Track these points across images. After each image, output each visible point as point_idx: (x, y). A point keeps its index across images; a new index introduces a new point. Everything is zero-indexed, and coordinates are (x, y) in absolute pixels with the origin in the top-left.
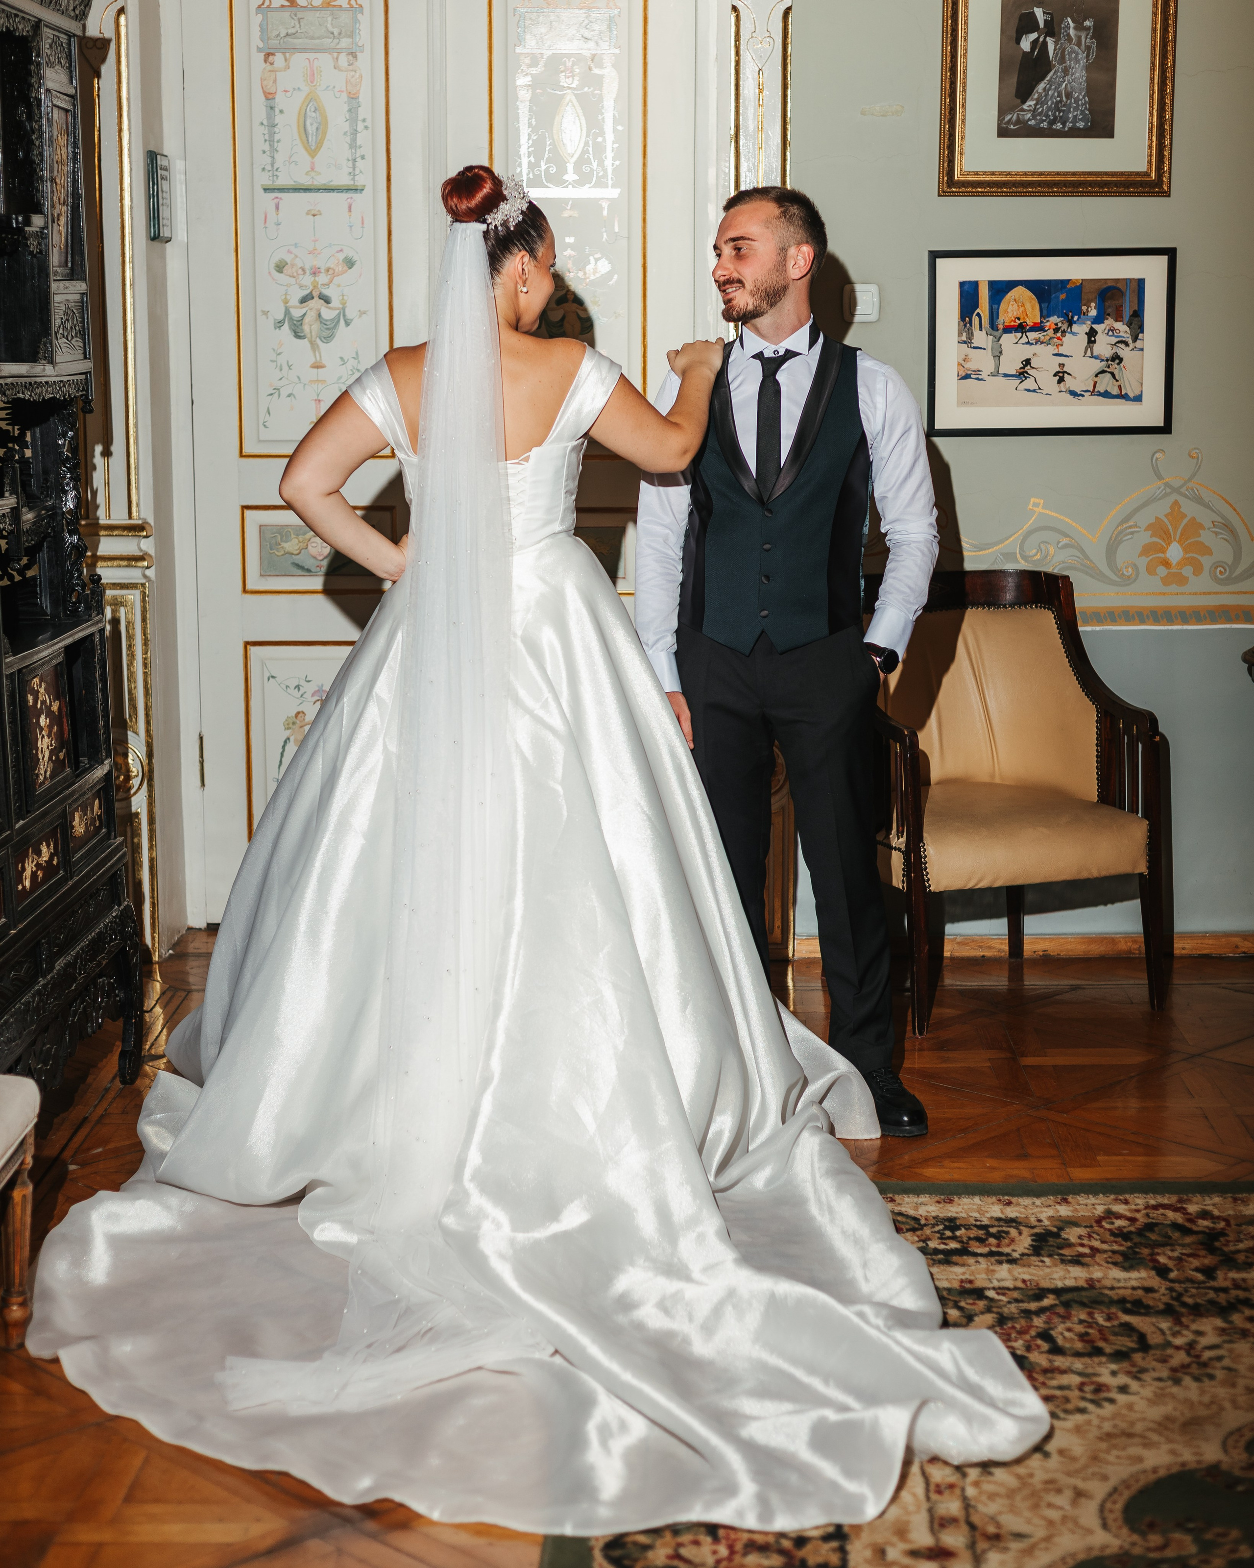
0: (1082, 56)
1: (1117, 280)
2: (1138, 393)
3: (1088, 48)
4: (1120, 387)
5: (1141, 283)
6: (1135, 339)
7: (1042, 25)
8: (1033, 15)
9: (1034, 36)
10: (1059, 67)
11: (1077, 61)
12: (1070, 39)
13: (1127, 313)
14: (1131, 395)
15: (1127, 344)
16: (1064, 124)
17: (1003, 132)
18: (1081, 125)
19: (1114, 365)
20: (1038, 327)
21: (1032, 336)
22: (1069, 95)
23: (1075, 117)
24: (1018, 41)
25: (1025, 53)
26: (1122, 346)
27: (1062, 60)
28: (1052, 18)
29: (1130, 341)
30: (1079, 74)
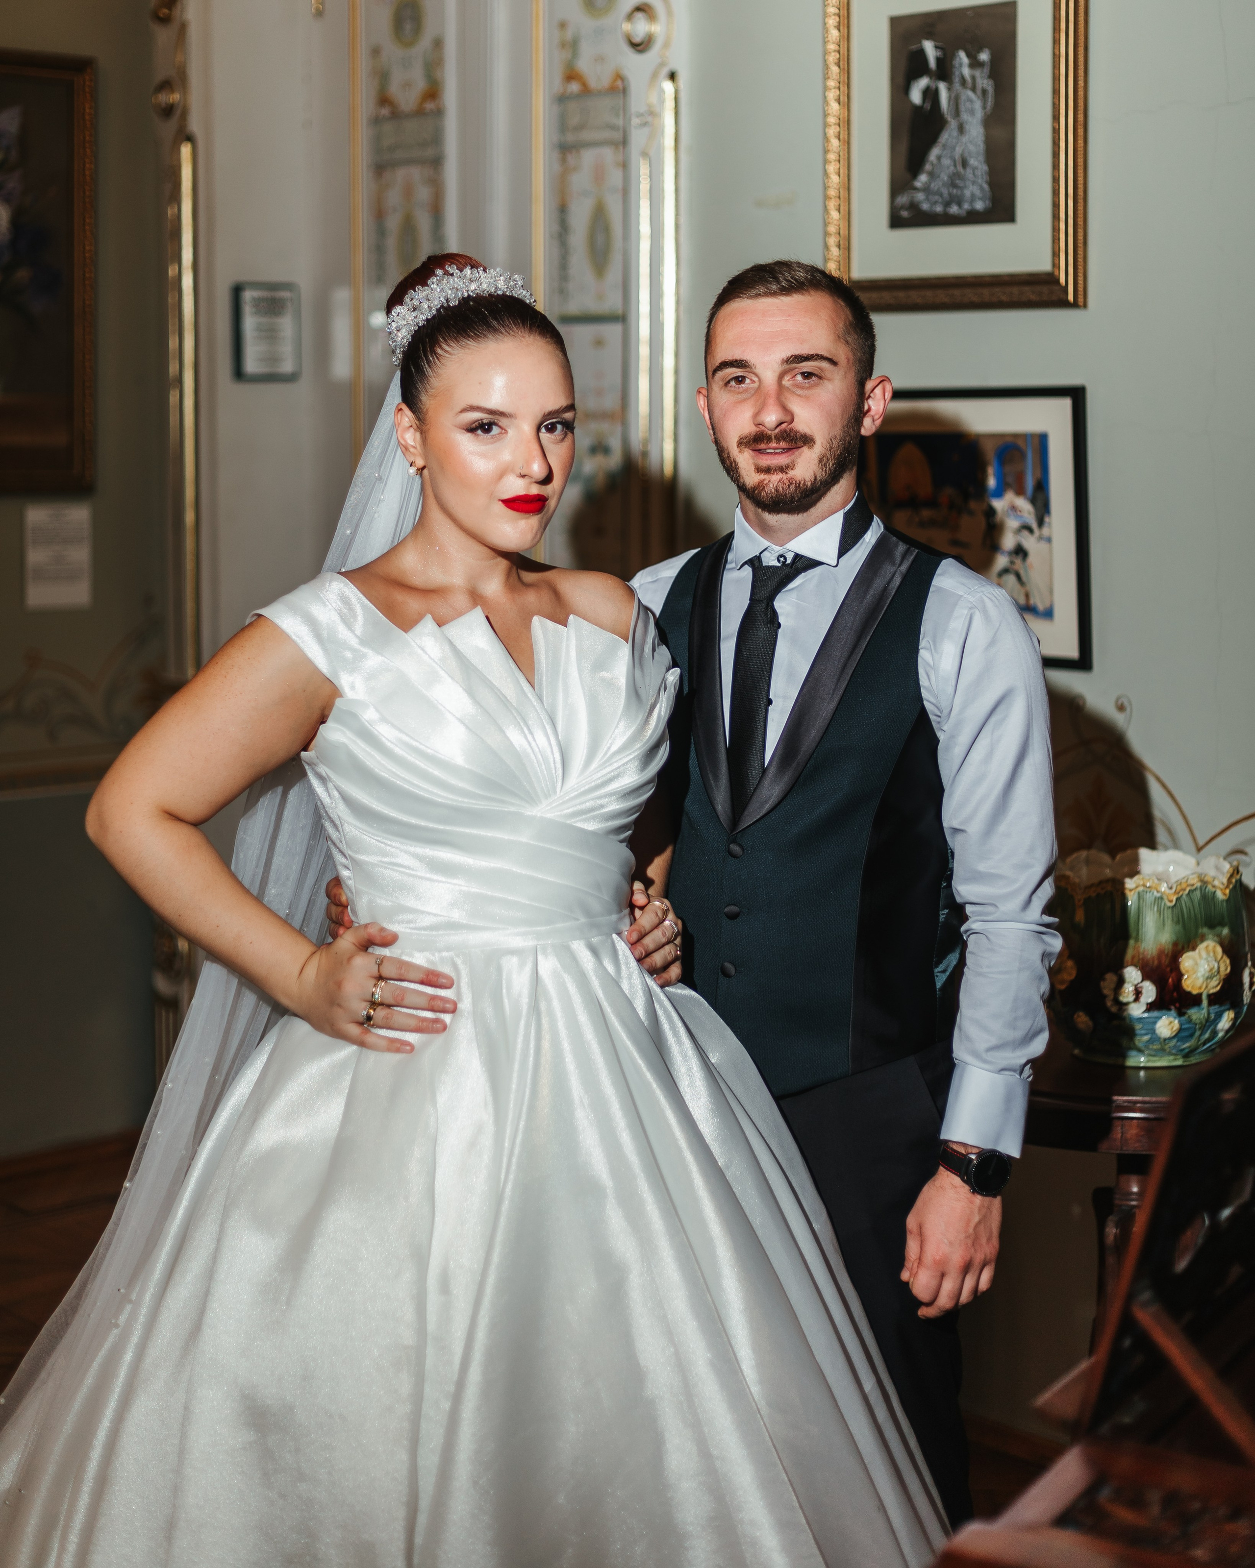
0: (978, 105)
1: (1016, 436)
2: (1048, 604)
3: (984, 92)
4: (1027, 596)
5: (1042, 440)
6: (1041, 523)
7: (932, 63)
8: (921, 53)
9: (923, 82)
10: (953, 124)
11: (972, 112)
12: (963, 82)
13: (1030, 484)
14: (1041, 607)
15: (1030, 530)
16: (959, 204)
17: (896, 222)
18: (979, 206)
19: (1018, 561)
20: (932, 503)
21: (926, 513)
22: (964, 163)
23: (973, 195)
24: (907, 90)
25: (917, 109)
26: (1025, 533)
27: (957, 113)
28: (945, 54)
29: (1034, 526)
30: (975, 131)
